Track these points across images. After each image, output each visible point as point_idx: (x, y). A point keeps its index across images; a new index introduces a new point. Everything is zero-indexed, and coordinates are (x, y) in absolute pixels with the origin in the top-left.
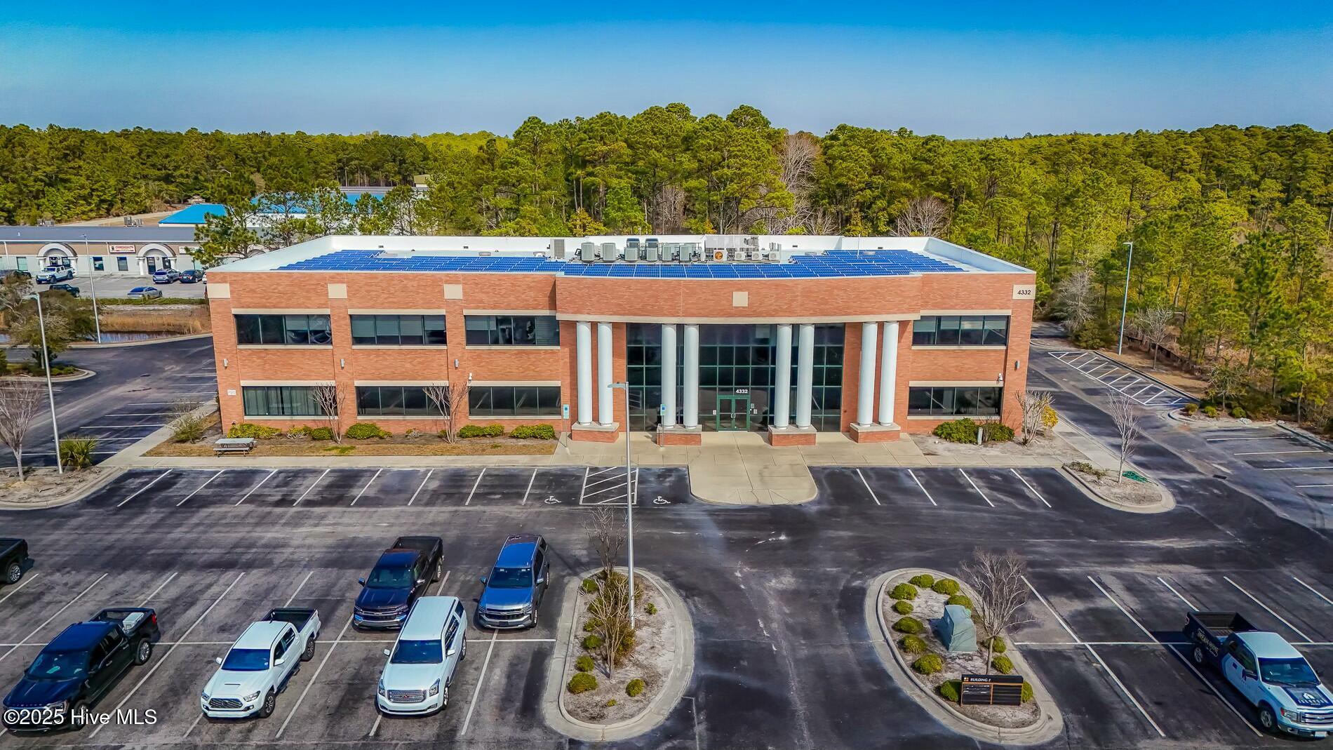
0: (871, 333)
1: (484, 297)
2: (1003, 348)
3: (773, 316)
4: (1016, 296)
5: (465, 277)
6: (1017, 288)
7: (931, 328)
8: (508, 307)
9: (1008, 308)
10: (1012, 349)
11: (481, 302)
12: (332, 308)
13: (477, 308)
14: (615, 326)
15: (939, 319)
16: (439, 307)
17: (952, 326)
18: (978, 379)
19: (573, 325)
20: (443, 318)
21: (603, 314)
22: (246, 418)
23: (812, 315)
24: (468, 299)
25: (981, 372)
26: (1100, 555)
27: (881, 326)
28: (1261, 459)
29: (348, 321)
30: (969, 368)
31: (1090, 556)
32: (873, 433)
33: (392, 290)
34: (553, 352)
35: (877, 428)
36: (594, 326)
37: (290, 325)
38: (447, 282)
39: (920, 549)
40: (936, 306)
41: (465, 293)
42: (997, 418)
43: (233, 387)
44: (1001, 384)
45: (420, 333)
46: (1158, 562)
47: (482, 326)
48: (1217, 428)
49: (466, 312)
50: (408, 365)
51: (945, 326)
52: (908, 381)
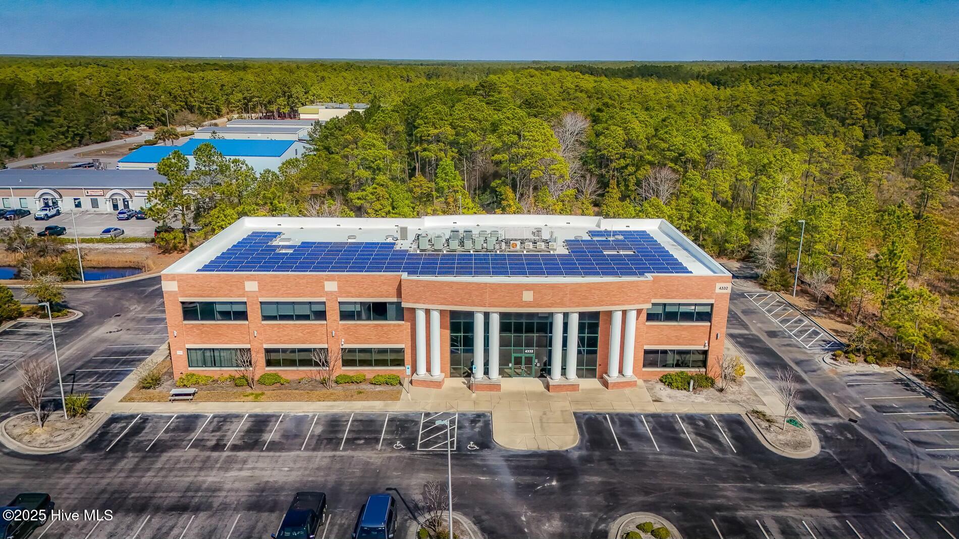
0: (617, 318)
1: (352, 290)
2: (709, 324)
3: (550, 307)
4: (718, 291)
5: (339, 276)
6: (718, 285)
7: (659, 310)
8: (369, 296)
9: (713, 298)
10: (715, 325)
11: (350, 293)
12: (248, 297)
13: (347, 296)
14: (442, 312)
15: (665, 305)
16: (321, 296)
17: (674, 309)
18: (690, 345)
19: (413, 310)
20: (324, 303)
21: (433, 304)
22: (190, 369)
23: (577, 306)
24: (341, 291)
25: (692, 340)
26: (766, 499)
27: (624, 313)
28: (882, 404)
29: (259, 305)
30: (685, 337)
31: (759, 500)
32: (619, 383)
33: (289, 285)
34: (399, 325)
35: (623, 380)
36: (428, 312)
37: (219, 308)
38: (326, 280)
39: (647, 493)
40: (662, 297)
41: (339, 287)
42: (704, 370)
43: (181, 349)
44: (706, 348)
45: (308, 313)
46: (803, 506)
47: (351, 308)
48: (855, 372)
49: (340, 300)
50: (300, 334)
51: (668, 309)
52: (643, 345)
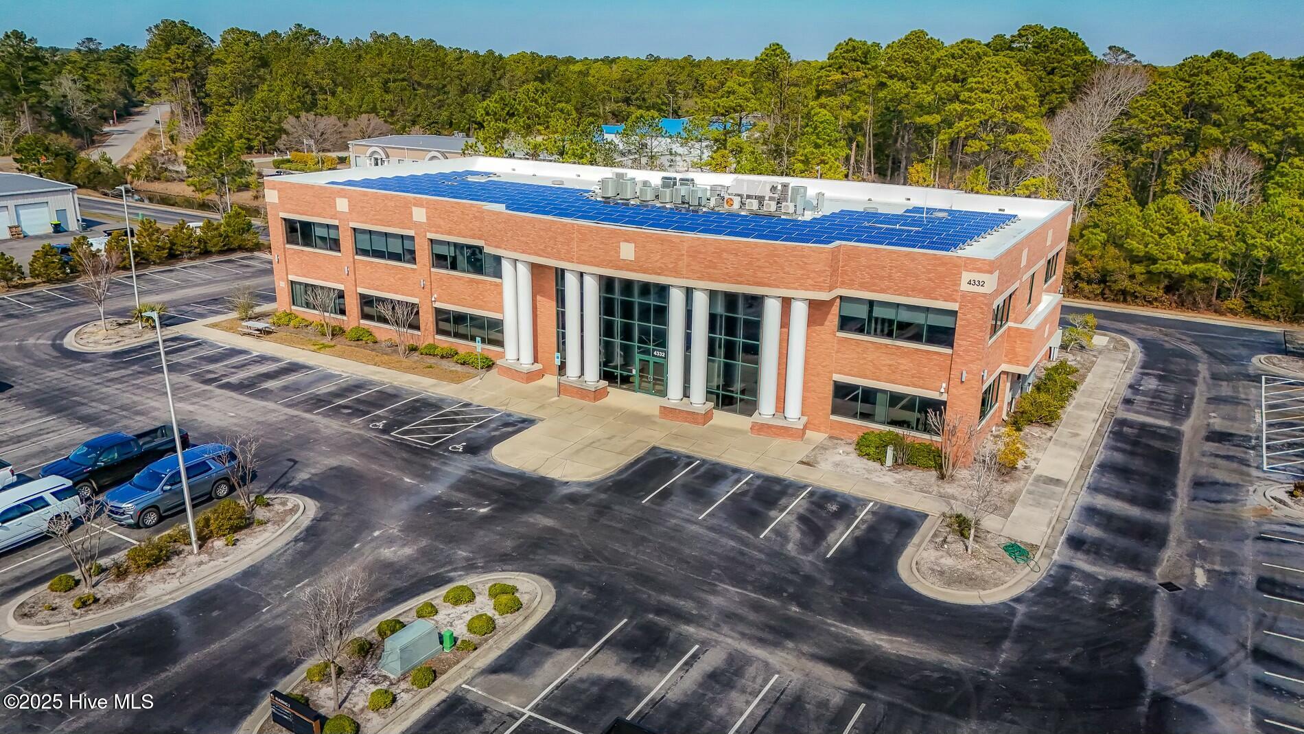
0: (772, 310)
1: (442, 223)
2: (949, 351)
3: (659, 274)
4: (964, 287)
5: (428, 202)
6: (966, 276)
7: (861, 312)
8: (459, 235)
9: (955, 301)
10: (959, 355)
11: (440, 227)
12: (340, 220)
13: (436, 232)
14: (530, 266)
15: (871, 303)
16: (410, 229)
17: (887, 314)
18: (916, 386)
20: (412, 238)
22: (293, 307)
23: (699, 279)
24: (431, 224)
25: (919, 377)
29: (350, 233)
30: (906, 370)
34: (496, 284)
35: (779, 422)
36: (515, 263)
37: (319, 232)
38: (415, 205)
41: (428, 217)
42: (938, 439)
43: (285, 280)
44: (943, 397)
45: (401, 251)
47: (444, 251)
49: (430, 236)
50: (392, 280)
51: (878, 312)
52: (831, 372)
